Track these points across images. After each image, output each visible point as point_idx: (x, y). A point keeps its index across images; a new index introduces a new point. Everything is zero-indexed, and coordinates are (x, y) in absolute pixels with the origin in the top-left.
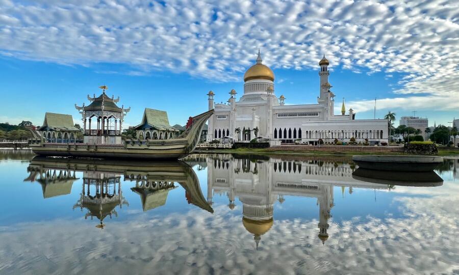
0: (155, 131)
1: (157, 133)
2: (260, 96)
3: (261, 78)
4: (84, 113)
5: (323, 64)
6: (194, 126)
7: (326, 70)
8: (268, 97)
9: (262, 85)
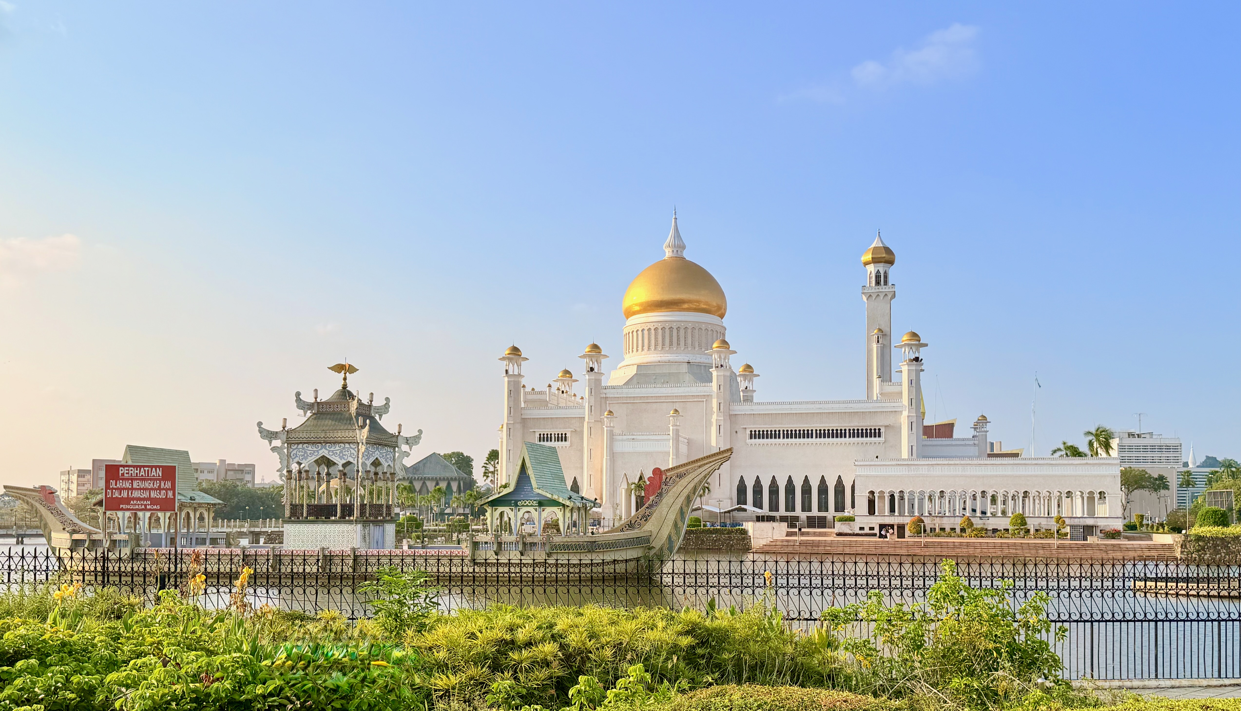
2: (684, 368)
3: (686, 306)
4: (285, 451)
5: (875, 261)
6: (670, 494)
7: (886, 283)
8: (715, 374)
9: (689, 331)
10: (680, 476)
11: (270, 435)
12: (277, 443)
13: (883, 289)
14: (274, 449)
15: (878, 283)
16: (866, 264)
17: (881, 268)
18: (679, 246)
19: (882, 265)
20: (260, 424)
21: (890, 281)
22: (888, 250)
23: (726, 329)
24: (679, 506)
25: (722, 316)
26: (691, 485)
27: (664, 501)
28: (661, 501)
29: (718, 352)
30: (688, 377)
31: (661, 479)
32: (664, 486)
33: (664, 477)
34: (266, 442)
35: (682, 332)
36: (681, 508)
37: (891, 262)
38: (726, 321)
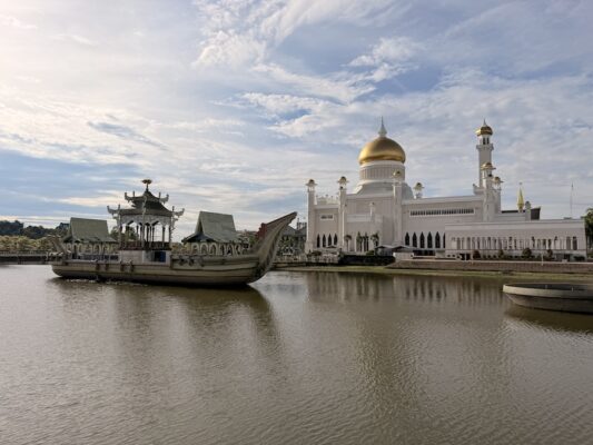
0: (213, 244)
2: (383, 185)
4: (119, 218)
5: (481, 133)
6: (268, 235)
8: (394, 187)
9: (386, 169)
10: (273, 227)
11: (113, 212)
12: (116, 215)
13: (486, 146)
14: (115, 218)
15: (484, 143)
16: (478, 135)
17: (486, 136)
18: (383, 132)
20: (108, 207)
21: (490, 142)
22: (488, 128)
25: (403, 162)
27: (265, 239)
30: (384, 189)
32: (266, 232)
33: (265, 228)
34: (111, 214)
35: (383, 170)
37: (490, 134)
38: (405, 164)
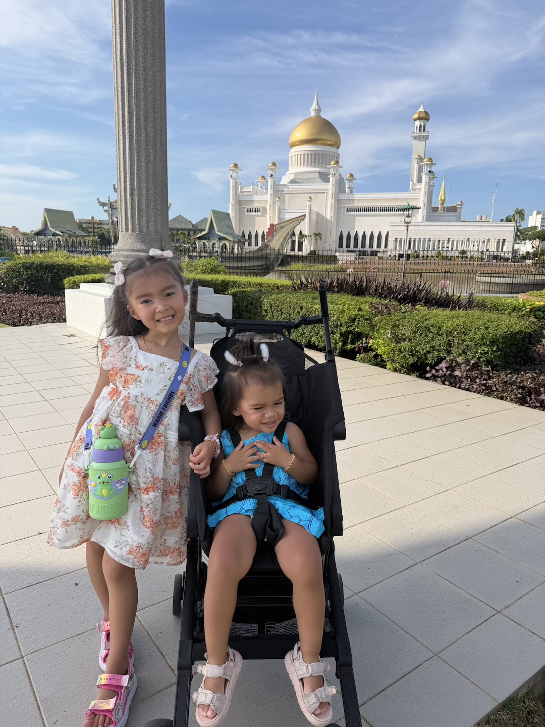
0: (223, 242)
1: (228, 244)
2: (317, 175)
3: (320, 142)
4: (110, 212)
5: (419, 119)
6: (277, 235)
7: (424, 131)
8: (331, 179)
9: (321, 156)
10: (282, 228)
11: (103, 205)
12: (106, 208)
13: (423, 134)
14: (105, 211)
15: (420, 131)
16: (415, 120)
17: (423, 123)
18: (318, 111)
19: (423, 121)
20: (98, 199)
21: (427, 130)
22: (426, 113)
23: (339, 155)
24: (281, 242)
25: (338, 148)
26: (287, 232)
27: (274, 239)
28: (273, 239)
29: (333, 167)
30: (319, 180)
31: (273, 228)
32: (274, 232)
33: (275, 228)
34: (102, 207)
35: (317, 156)
36: (282, 243)
37: (428, 120)
38: (340, 151)
